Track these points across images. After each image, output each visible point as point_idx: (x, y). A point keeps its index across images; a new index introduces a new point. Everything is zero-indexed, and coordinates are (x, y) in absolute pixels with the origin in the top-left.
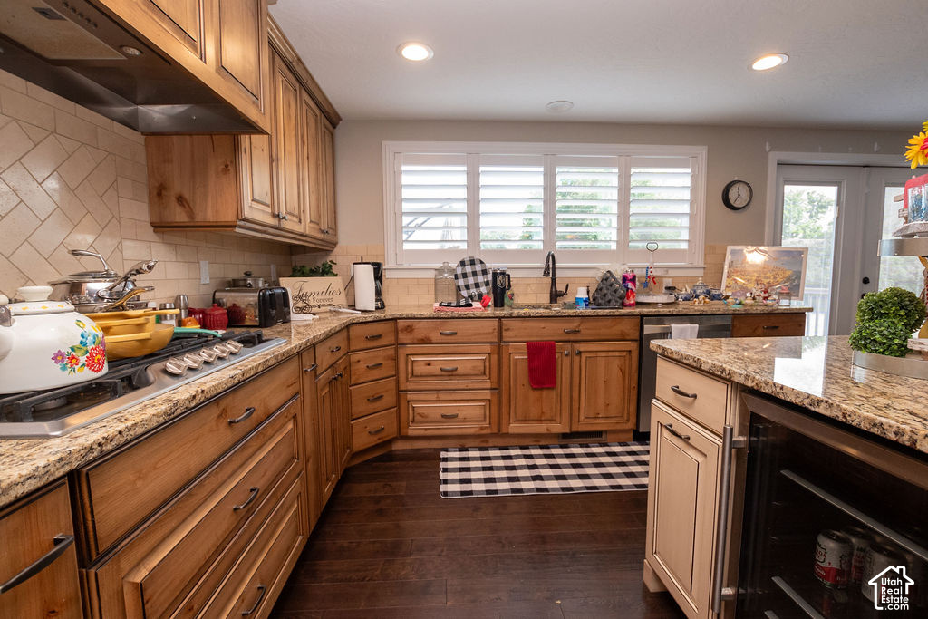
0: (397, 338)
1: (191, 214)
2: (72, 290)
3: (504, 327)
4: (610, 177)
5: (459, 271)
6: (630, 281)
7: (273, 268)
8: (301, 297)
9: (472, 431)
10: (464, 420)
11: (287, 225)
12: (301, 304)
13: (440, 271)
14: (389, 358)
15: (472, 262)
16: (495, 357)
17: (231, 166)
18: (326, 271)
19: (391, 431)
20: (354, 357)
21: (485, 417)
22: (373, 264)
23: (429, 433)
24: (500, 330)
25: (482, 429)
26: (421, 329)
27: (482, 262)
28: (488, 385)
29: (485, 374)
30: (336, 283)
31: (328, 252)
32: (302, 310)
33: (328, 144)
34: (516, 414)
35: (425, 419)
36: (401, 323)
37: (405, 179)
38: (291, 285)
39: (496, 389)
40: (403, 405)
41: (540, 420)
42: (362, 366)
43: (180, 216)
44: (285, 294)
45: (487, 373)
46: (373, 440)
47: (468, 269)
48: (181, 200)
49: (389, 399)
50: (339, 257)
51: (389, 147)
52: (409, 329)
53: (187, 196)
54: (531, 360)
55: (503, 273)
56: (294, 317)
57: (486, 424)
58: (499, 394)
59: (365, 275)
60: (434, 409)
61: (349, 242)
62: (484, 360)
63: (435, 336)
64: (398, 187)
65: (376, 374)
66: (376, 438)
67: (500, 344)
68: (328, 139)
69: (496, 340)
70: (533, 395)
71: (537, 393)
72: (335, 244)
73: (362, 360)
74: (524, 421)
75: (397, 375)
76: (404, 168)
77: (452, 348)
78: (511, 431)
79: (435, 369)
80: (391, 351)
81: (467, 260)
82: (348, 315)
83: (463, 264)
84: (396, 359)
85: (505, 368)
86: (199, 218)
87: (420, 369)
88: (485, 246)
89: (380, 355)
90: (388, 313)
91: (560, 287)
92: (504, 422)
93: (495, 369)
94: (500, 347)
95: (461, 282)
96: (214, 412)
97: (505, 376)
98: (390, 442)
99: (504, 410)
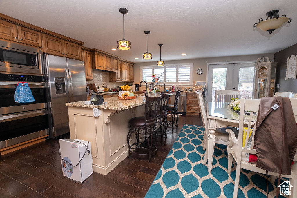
2: (103, 87)
4: (175, 70)
5: (149, 86)
6: (173, 87)
11: (122, 80)
17: (116, 76)
22: (136, 85)
37: (143, 72)
43: (111, 80)
51: (141, 67)
53: (112, 78)
59: (134, 86)
68: (132, 67)
72: (134, 82)
76: (143, 70)
83: (150, 84)
86: (113, 80)
91: (165, 88)
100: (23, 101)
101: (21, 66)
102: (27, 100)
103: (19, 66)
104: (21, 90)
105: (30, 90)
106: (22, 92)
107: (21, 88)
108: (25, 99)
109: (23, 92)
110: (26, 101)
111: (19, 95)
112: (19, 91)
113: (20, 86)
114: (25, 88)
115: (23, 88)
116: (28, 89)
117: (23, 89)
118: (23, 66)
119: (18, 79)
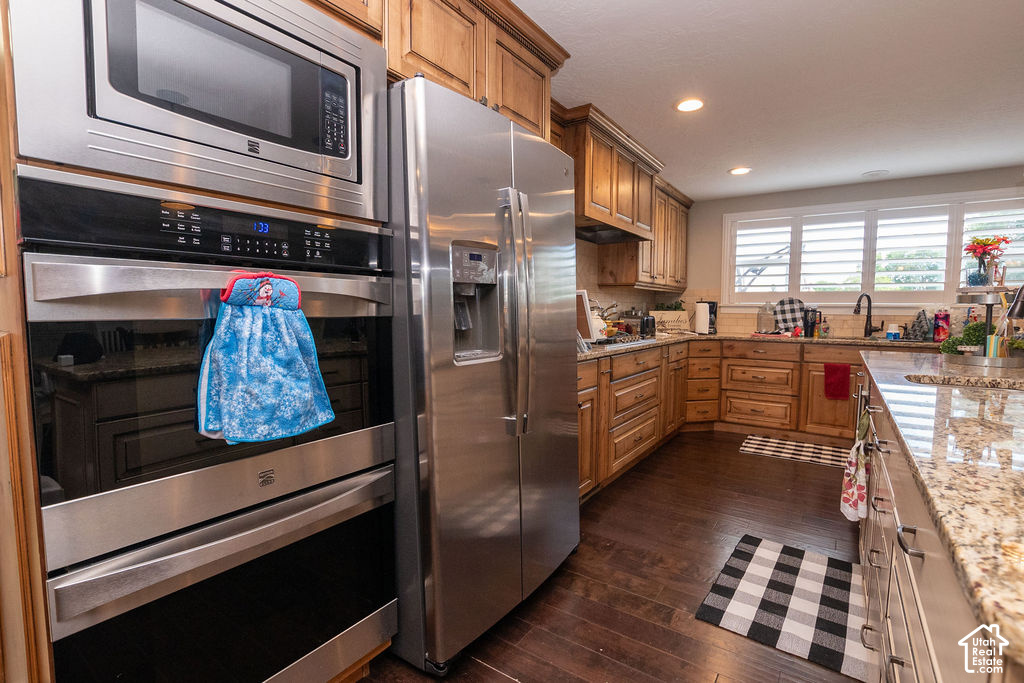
0: (722, 352)
1: (616, 280)
3: (806, 351)
5: (778, 308)
6: (942, 319)
7: (644, 305)
8: (662, 323)
9: (774, 425)
10: (769, 416)
11: (656, 281)
12: (660, 327)
13: (763, 308)
14: (714, 365)
15: (791, 302)
16: (796, 373)
17: (635, 258)
18: (677, 307)
19: (712, 415)
20: (691, 361)
21: (786, 416)
22: (709, 303)
23: (741, 421)
24: (802, 352)
25: (783, 424)
26: (739, 349)
27: (800, 302)
28: (790, 393)
29: (787, 384)
30: (683, 315)
31: (679, 295)
32: (661, 331)
33: (684, 224)
34: (811, 417)
35: (739, 411)
36: (725, 343)
37: (739, 241)
38: (655, 315)
39: (797, 396)
40: (724, 399)
41: (834, 426)
42: (696, 368)
43: (611, 281)
44: (654, 320)
45: (790, 382)
46: (700, 418)
47: (787, 307)
48: (611, 273)
49: (713, 393)
50: (686, 298)
51: (728, 218)
52: (731, 347)
53: (615, 272)
54: (827, 377)
55: (814, 311)
56: (657, 333)
57: (787, 422)
58: (799, 401)
59: (703, 311)
60: (747, 405)
61: (696, 287)
62: (788, 374)
63: (750, 354)
64: (734, 247)
65: (705, 374)
66: (702, 416)
67: (801, 364)
68: (684, 219)
69: (798, 360)
70: (828, 403)
71: (832, 402)
72: (684, 289)
73: (696, 364)
74: (820, 424)
75: (720, 378)
76: (739, 232)
77: (762, 363)
78: (808, 430)
79: (748, 376)
80: (717, 361)
81: (786, 299)
82: (689, 335)
83: (782, 303)
84: (720, 367)
85: (804, 381)
86: (619, 282)
87: (738, 375)
88: (803, 289)
89: (709, 363)
90: (717, 336)
91: (875, 323)
92: (802, 422)
93: (796, 381)
94: (801, 366)
95: (780, 317)
96: (632, 356)
97: (804, 386)
98: (713, 422)
99: (802, 412)
100: (262, 432)
101: (253, 148)
102: (288, 414)
103: (239, 141)
104: (251, 335)
105: (308, 336)
106: (256, 349)
107: (248, 320)
108: (274, 409)
109: (264, 352)
110: (284, 423)
111: (234, 378)
112: (231, 346)
113: (241, 306)
114: (274, 319)
115: (260, 323)
116: (295, 329)
117: (265, 329)
118: (266, 147)
119: (234, 244)
